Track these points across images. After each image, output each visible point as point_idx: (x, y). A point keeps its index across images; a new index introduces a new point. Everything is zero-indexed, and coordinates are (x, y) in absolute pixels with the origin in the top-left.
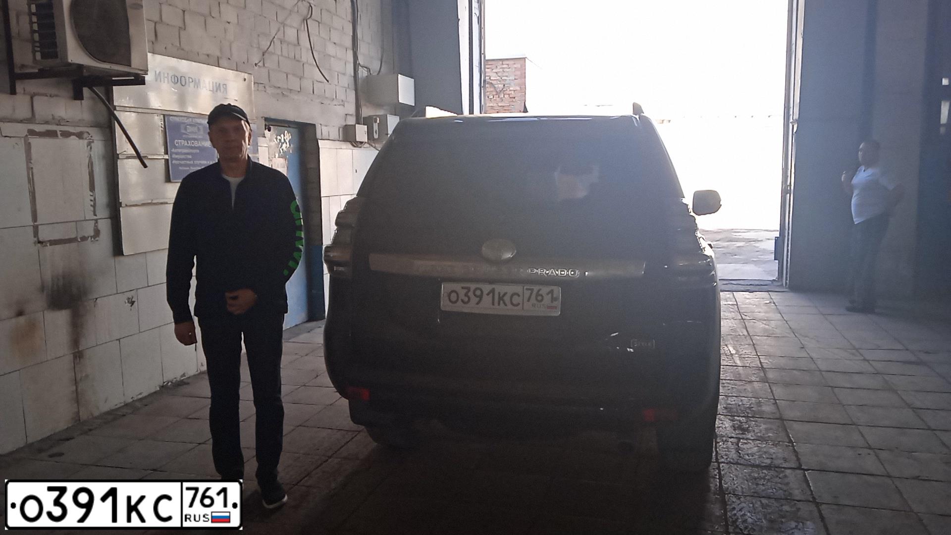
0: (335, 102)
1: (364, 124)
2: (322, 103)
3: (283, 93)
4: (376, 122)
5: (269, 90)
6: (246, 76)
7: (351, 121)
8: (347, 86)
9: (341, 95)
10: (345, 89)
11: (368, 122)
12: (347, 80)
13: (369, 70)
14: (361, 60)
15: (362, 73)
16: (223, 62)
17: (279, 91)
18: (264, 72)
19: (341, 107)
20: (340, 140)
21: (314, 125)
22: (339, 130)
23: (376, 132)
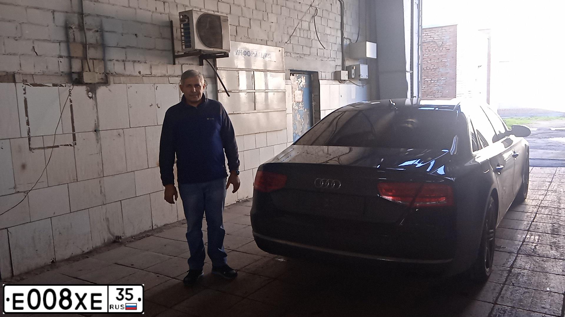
0: (330, 59)
1: (346, 70)
2: (322, 60)
3: (301, 56)
4: (353, 69)
5: (293, 55)
6: (280, 49)
7: (339, 69)
8: (337, 50)
9: (333, 55)
10: (336, 52)
12: (337, 47)
13: (350, 40)
14: (345, 35)
15: (346, 42)
16: (269, 43)
17: (298, 55)
18: (290, 45)
19: (333, 61)
20: (332, 79)
21: (318, 72)
22: (332, 74)
23: (353, 74)
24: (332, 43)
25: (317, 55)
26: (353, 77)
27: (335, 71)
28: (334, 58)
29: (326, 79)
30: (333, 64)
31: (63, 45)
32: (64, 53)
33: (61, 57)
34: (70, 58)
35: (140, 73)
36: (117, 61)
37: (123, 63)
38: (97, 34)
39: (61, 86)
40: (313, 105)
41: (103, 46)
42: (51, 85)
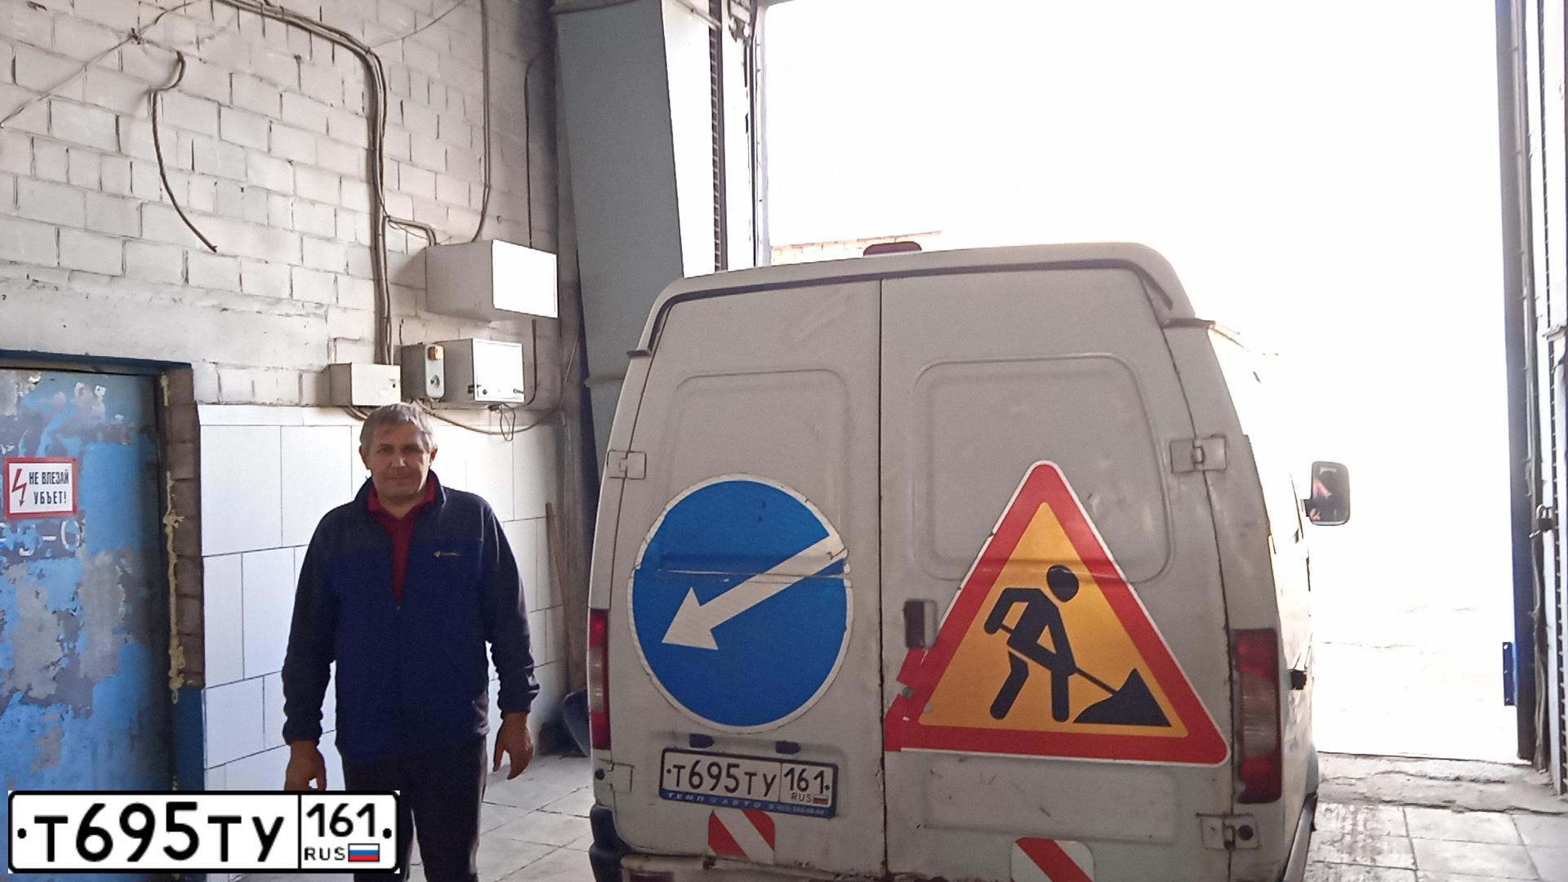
2: (225, 309)
3: (36, 280)
4: (432, 357)
7: (353, 355)
8: (341, 269)
10: (333, 276)
11: (408, 357)
13: (430, 233)
14: (399, 210)
15: (405, 240)
19: (312, 320)
20: (304, 403)
21: (189, 365)
22: (300, 377)
23: (436, 381)
24: (302, 237)
25: (187, 280)
26: (435, 391)
27: (325, 363)
28: (320, 305)
29: (258, 400)
30: (315, 332)
40: (169, 530)
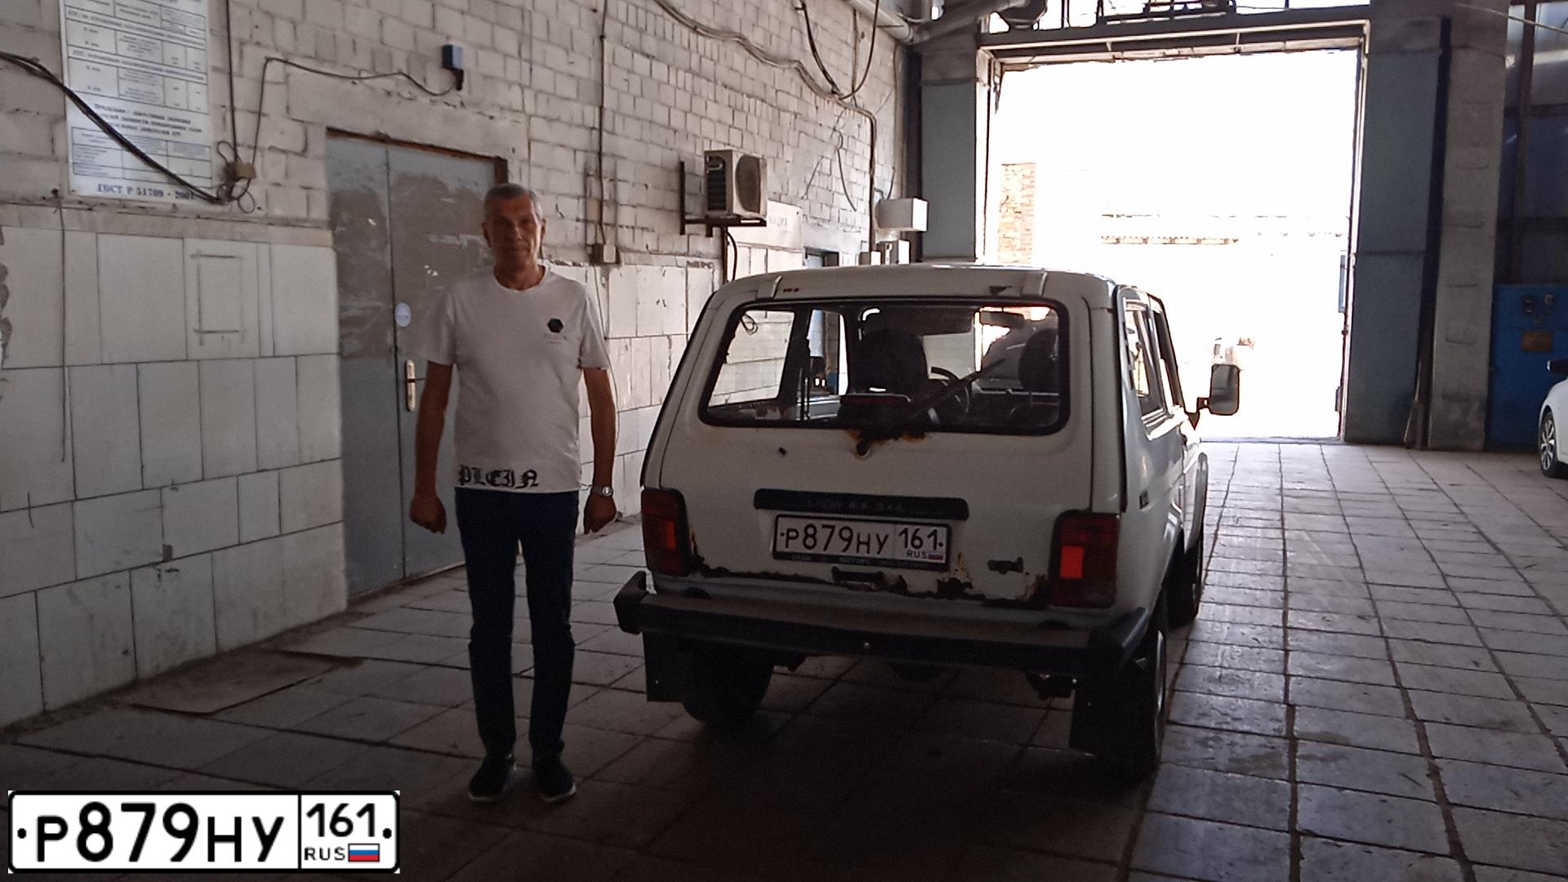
0: (854, 230)
1: (877, 251)
2: (845, 232)
3: (819, 223)
4: (888, 247)
5: (811, 221)
6: (798, 209)
7: (866, 248)
8: (864, 212)
9: (858, 224)
10: (862, 216)
11: (881, 248)
12: (864, 206)
13: (882, 193)
14: (876, 185)
15: (877, 197)
16: (783, 198)
17: (815, 221)
18: (807, 202)
19: (859, 233)
21: (837, 254)
22: (856, 257)
23: (888, 259)
27: (860, 251)
28: (860, 228)
30: (858, 238)
31: (581, 201)
32: (581, 217)
33: (578, 220)
34: (586, 221)
35: (647, 247)
36: (627, 227)
37: (631, 231)
38: (612, 184)
39: (580, 266)
41: (615, 203)
42: (570, 263)
